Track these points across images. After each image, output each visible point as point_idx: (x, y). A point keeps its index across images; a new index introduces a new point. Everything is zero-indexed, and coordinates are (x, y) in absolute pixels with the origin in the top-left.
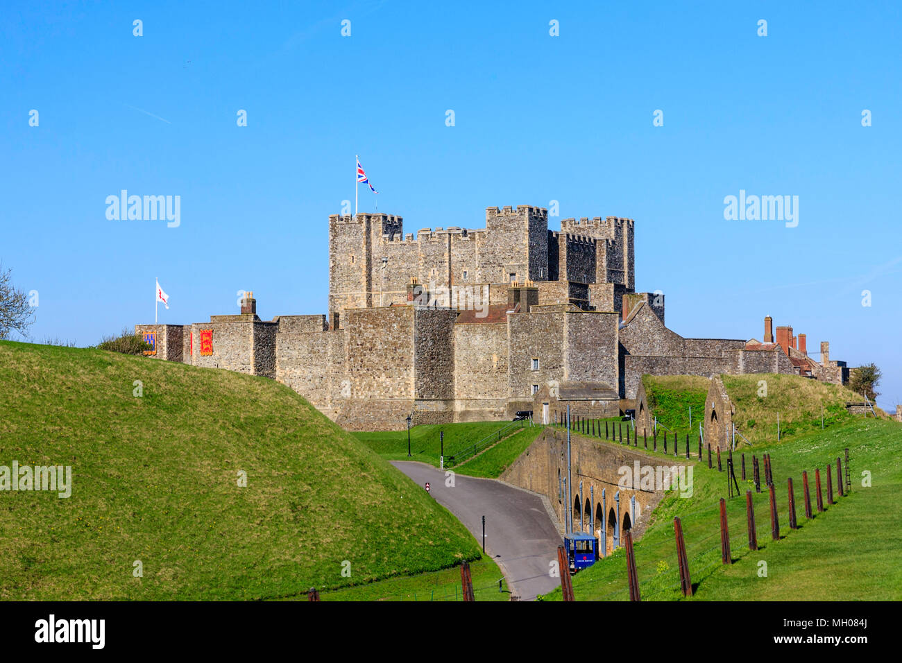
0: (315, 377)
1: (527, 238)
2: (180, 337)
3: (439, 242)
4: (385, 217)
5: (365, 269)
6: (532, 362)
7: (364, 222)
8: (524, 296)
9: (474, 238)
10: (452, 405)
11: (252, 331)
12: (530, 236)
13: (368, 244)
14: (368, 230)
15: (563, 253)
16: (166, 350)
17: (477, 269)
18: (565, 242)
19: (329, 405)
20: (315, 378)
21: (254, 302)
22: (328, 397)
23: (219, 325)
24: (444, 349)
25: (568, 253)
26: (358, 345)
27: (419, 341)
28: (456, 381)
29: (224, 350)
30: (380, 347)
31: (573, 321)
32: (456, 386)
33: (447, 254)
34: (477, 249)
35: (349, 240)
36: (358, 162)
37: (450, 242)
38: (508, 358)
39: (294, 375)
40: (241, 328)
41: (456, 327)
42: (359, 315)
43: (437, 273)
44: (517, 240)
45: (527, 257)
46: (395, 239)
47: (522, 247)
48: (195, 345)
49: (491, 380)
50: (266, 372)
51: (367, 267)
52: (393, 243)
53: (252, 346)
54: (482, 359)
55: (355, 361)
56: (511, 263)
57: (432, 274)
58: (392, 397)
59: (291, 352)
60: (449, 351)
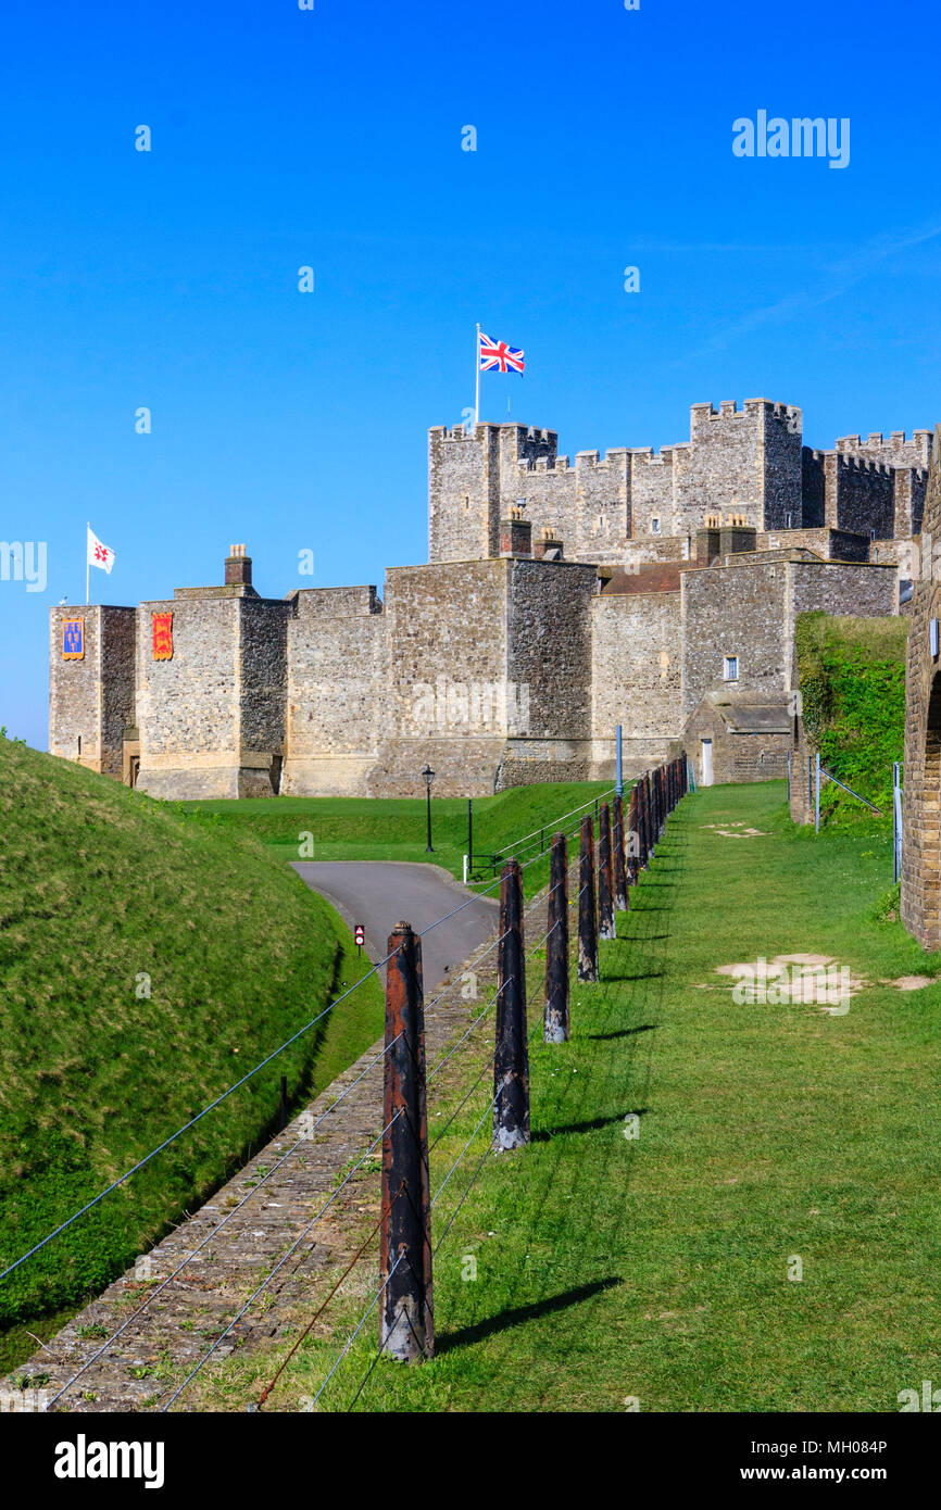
0: (351, 698)
1: (761, 456)
2: (127, 629)
3: (610, 469)
4: (523, 431)
5: (486, 519)
6: (726, 664)
7: (487, 438)
8: (726, 542)
9: (671, 461)
10: (587, 749)
11: (238, 614)
12: (766, 453)
13: (494, 475)
14: (494, 452)
15: (832, 488)
16: (99, 651)
17: (674, 514)
18: (835, 469)
19: (375, 750)
20: (352, 701)
21: (247, 563)
22: (374, 735)
23: (182, 605)
24: (570, 644)
25: (841, 488)
26: (409, 635)
27: (516, 626)
28: (594, 704)
29: (192, 649)
30: (447, 638)
31: (804, 580)
32: (594, 714)
33: (623, 490)
34: (674, 479)
35: (460, 469)
36: (479, 337)
37: (629, 467)
38: (682, 657)
39: (317, 695)
40: (220, 610)
41: (594, 601)
42: (411, 578)
43: (606, 523)
44: (745, 461)
45: (762, 490)
46: (538, 467)
47: (752, 473)
48: (145, 640)
49: (656, 701)
50: (266, 690)
51: (490, 514)
52: (536, 473)
53: (237, 642)
54: (640, 660)
55: (404, 666)
56: (733, 502)
57: (599, 526)
58: (467, 734)
59: (311, 652)
60: (581, 647)
